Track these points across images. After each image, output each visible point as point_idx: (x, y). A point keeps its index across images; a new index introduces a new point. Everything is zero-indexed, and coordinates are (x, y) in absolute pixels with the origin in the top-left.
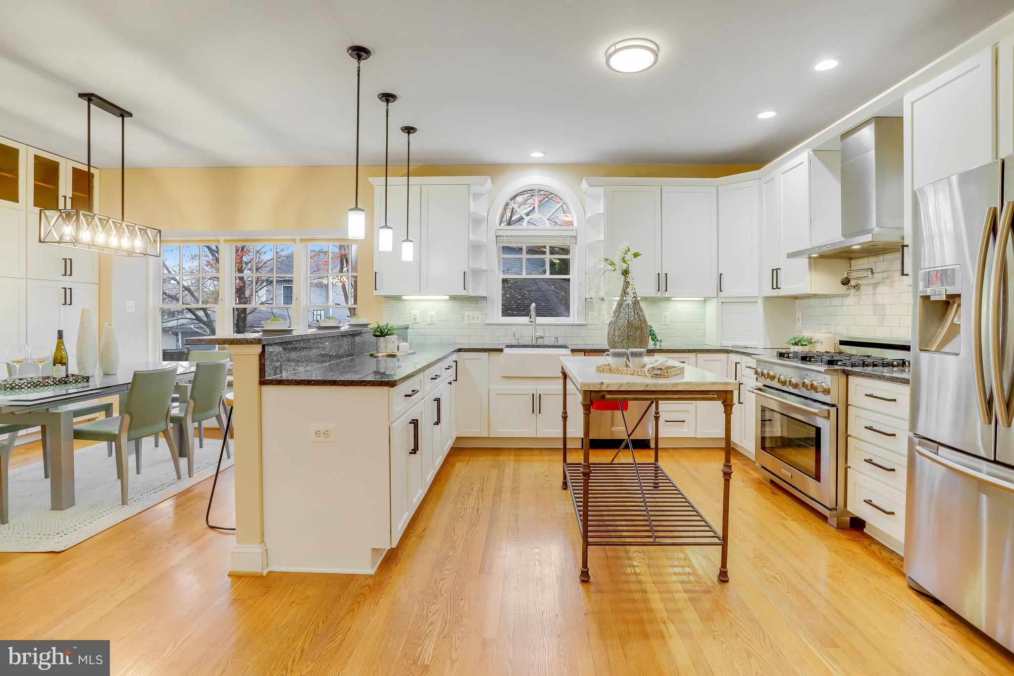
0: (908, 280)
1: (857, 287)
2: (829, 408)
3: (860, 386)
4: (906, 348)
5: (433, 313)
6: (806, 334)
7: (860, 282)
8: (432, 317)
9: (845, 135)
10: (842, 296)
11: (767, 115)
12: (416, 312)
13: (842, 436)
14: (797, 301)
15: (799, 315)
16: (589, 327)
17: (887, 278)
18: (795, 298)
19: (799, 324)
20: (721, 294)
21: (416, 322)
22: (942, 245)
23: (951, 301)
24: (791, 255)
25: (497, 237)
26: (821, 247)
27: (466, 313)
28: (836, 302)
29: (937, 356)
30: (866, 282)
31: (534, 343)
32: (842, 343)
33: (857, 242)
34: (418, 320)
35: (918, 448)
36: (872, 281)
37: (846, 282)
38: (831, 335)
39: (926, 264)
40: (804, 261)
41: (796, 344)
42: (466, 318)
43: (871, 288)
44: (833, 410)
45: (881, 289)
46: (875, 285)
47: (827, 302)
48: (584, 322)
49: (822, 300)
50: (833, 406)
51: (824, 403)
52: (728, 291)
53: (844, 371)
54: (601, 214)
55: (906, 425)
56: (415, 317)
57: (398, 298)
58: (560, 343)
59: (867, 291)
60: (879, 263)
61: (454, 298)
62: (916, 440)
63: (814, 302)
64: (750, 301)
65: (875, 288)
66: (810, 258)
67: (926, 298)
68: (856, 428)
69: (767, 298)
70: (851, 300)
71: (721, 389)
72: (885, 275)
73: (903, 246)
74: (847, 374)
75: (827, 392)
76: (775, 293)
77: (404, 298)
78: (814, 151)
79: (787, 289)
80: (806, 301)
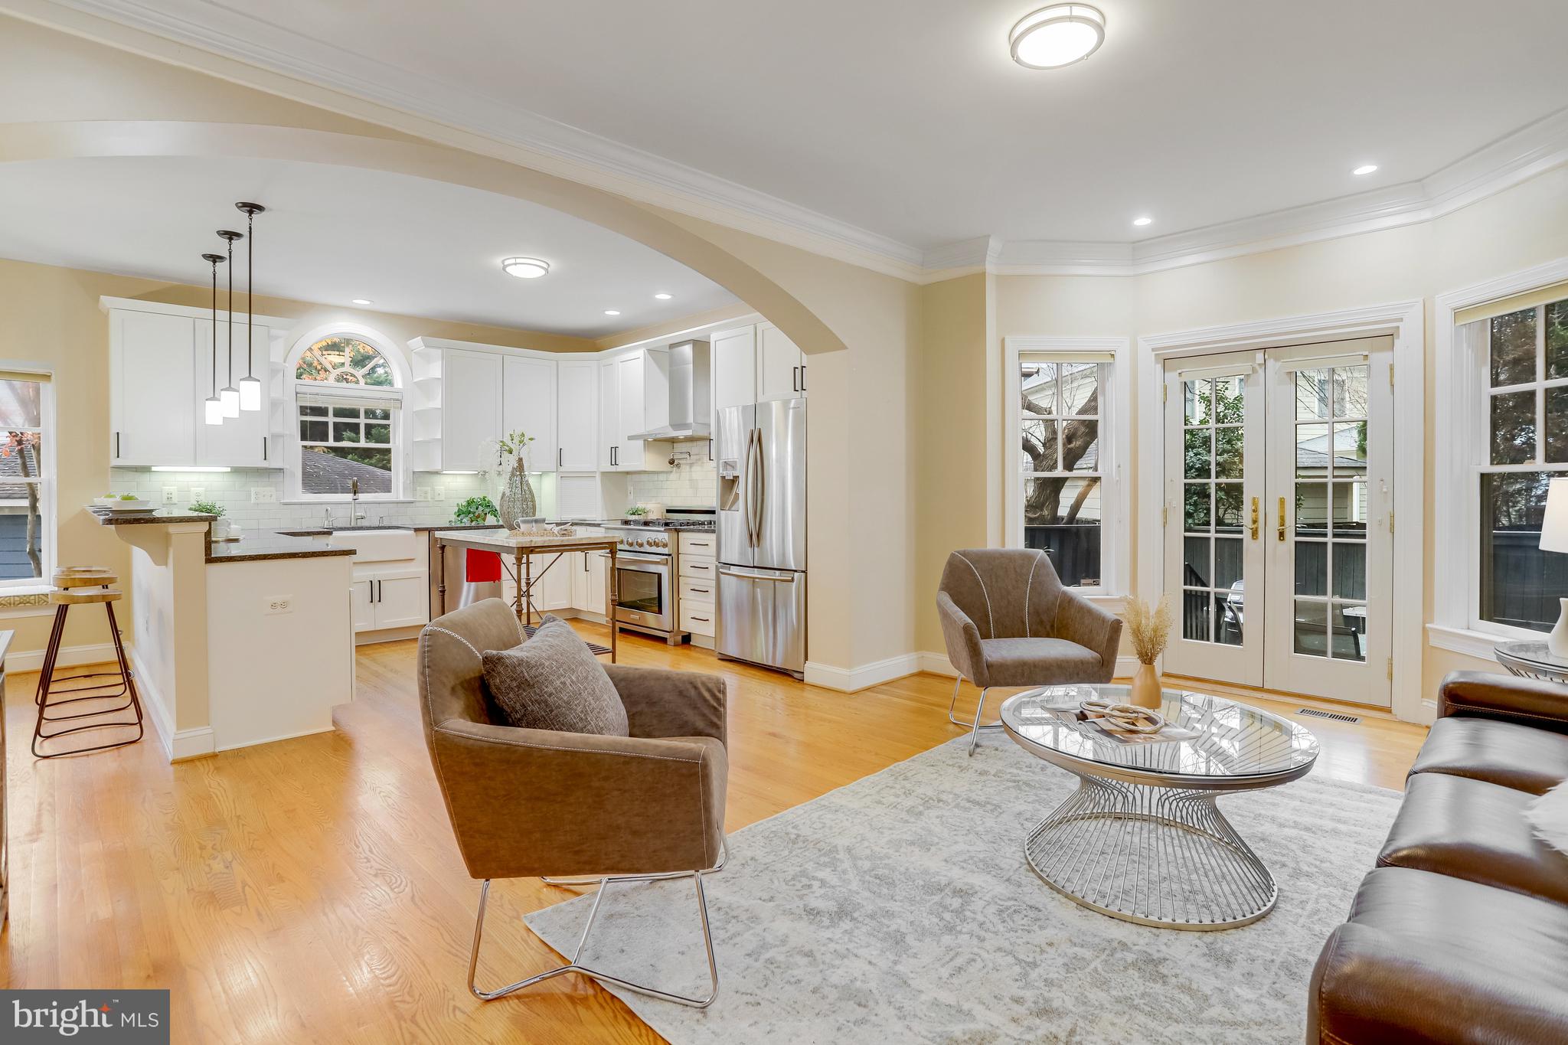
0: (713, 464)
1: (678, 466)
2: (667, 557)
3: (687, 538)
4: (713, 512)
5: (201, 490)
6: (640, 505)
7: (680, 462)
8: (198, 496)
9: (672, 346)
10: (667, 472)
11: (612, 313)
12: (173, 489)
13: (675, 576)
14: (629, 476)
15: (631, 488)
16: (417, 504)
17: (699, 460)
18: (628, 473)
19: (631, 497)
20: (561, 469)
21: (172, 502)
22: (732, 446)
23: (734, 480)
24: (630, 438)
25: (297, 393)
26: (656, 434)
27: (252, 489)
28: (662, 477)
29: (729, 512)
30: (685, 462)
31: (353, 524)
32: (668, 511)
33: (681, 434)
34: (175, 500)
35: (721, 570)
36: (688, 462)
37: (672, 462)
38: (659, 505)
39: (724, 458)
40: (641, 442)
41: (634, 514)
42: (253, 497)
43: (688, 467)
44: (670, 558)
45: (694, 468)
46: (691, 465)
47: (655, 477)
48: (411, 499)
49: (651, 475)
50: (670, 555)
51: (663, 555)
52: (567, 466)
53: (676, 529)
54: (439, 379)
55: (714, 559)
56: (170, 496)
57: (145, 470)
58: (385, 524)
59: (685, 468)
60: (694, 448)
61: (237, 471)
62: (719, 565)
63: (644, 477)
64: (589, 475)
65: (691, 467)
66: (645, 441)
67: (723, 477)
68: (685, 569)
69: (604, 474)
70: (673, 476)
71: (610, 541)
72: (698, 457)
73: (710, 440)
74: (678, 531)
75: (665, 545)
76: (613, 469)
77: (154, 469)
78: (648, 350)
79: (623, 467)
80: (637, 476)
